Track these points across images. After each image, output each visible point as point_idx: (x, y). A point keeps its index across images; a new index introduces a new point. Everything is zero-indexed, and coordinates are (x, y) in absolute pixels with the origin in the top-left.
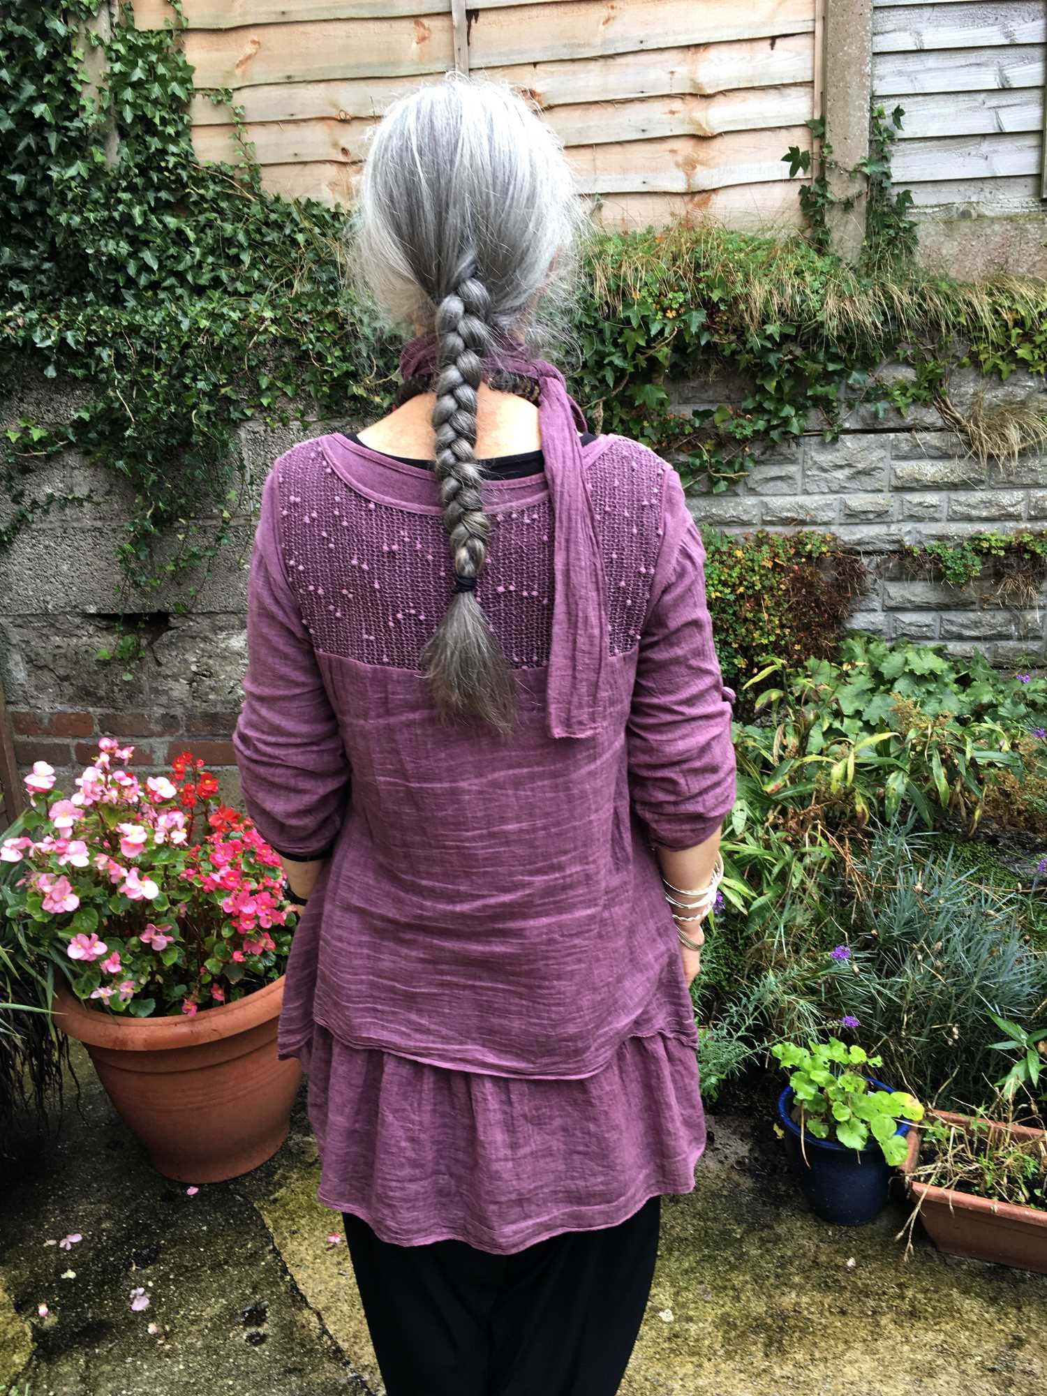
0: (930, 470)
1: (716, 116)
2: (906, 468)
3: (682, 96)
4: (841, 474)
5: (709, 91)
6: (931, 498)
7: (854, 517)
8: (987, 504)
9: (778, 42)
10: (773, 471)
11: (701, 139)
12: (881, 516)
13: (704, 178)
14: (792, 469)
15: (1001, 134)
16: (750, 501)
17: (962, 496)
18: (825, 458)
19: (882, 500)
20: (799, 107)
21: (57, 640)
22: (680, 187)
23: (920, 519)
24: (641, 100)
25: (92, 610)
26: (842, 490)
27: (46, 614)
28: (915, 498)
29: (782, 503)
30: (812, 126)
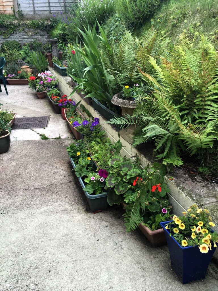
0: (25, 37)
1: (5, 4)
2: (23, 36)
3: (1, 2)
4: (18, 37)
5: (4, 2)
6: (26, 39)
7: (20, 41)
8: (31, 40)
10: (12, 36)
11: (4, 6)
12: (22, 41)
13: (5, 9)
14: (13, 36)
15: (30, 7)
16: (10, 39)
17: (28, 39)
18: (16, 35)
19: (22, 39)
20: (12, 4)
22: (2, 10)
23: (25, 41)
26: (18, 38)
28: (24, 39)
29: (13, 39)
30: (13, 5)
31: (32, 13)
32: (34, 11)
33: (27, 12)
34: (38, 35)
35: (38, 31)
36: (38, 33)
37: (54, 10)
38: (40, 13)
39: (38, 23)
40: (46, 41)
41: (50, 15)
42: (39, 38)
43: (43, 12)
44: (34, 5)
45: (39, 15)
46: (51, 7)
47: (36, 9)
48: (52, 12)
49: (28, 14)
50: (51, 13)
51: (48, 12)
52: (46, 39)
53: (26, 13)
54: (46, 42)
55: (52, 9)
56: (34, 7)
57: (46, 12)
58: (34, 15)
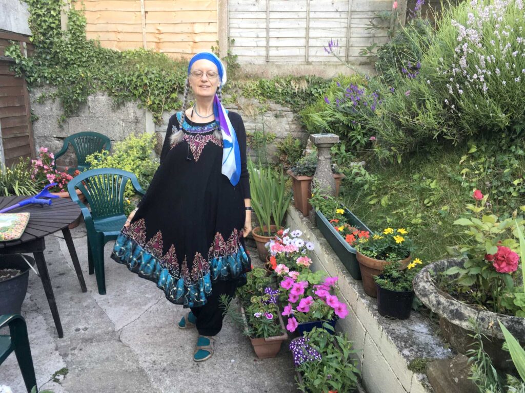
1: (197, 39)
3: (191, 33)
5: (196, 32)
9: (210, 24)
11: (195, 43)
13: (195, 51)
15: (258, 47)
20: (215, 38)
21: (47, 142)
22: (190, 52)
24: (182, 33)
25: (55, 136)
27: (45, 136)
30: (217, 42)
31: (261, 61)
32: (267, 57)
33: (248, 59)
34: (267, 115)
35: (271, 104)
36: (270, 109)
37: (318, 54)
38: (280, 62)
39: (274, 85)
40: (287, 130)
41: (306, 66)
42: (270, 122)
43: (290, 59)
44: (268, 42)
45: (278, 67)
46: (311, 49)
47: (273, 52)
48: (310, 60)
49: (250, 64)
50: (308, 63)
51: (303, 59)
52: (287, 126)
53: (246, 61)
54: (286, 133)
55: (312, 52)
56: (268, 48)
57: (297, 60)
58: (266, 66)
